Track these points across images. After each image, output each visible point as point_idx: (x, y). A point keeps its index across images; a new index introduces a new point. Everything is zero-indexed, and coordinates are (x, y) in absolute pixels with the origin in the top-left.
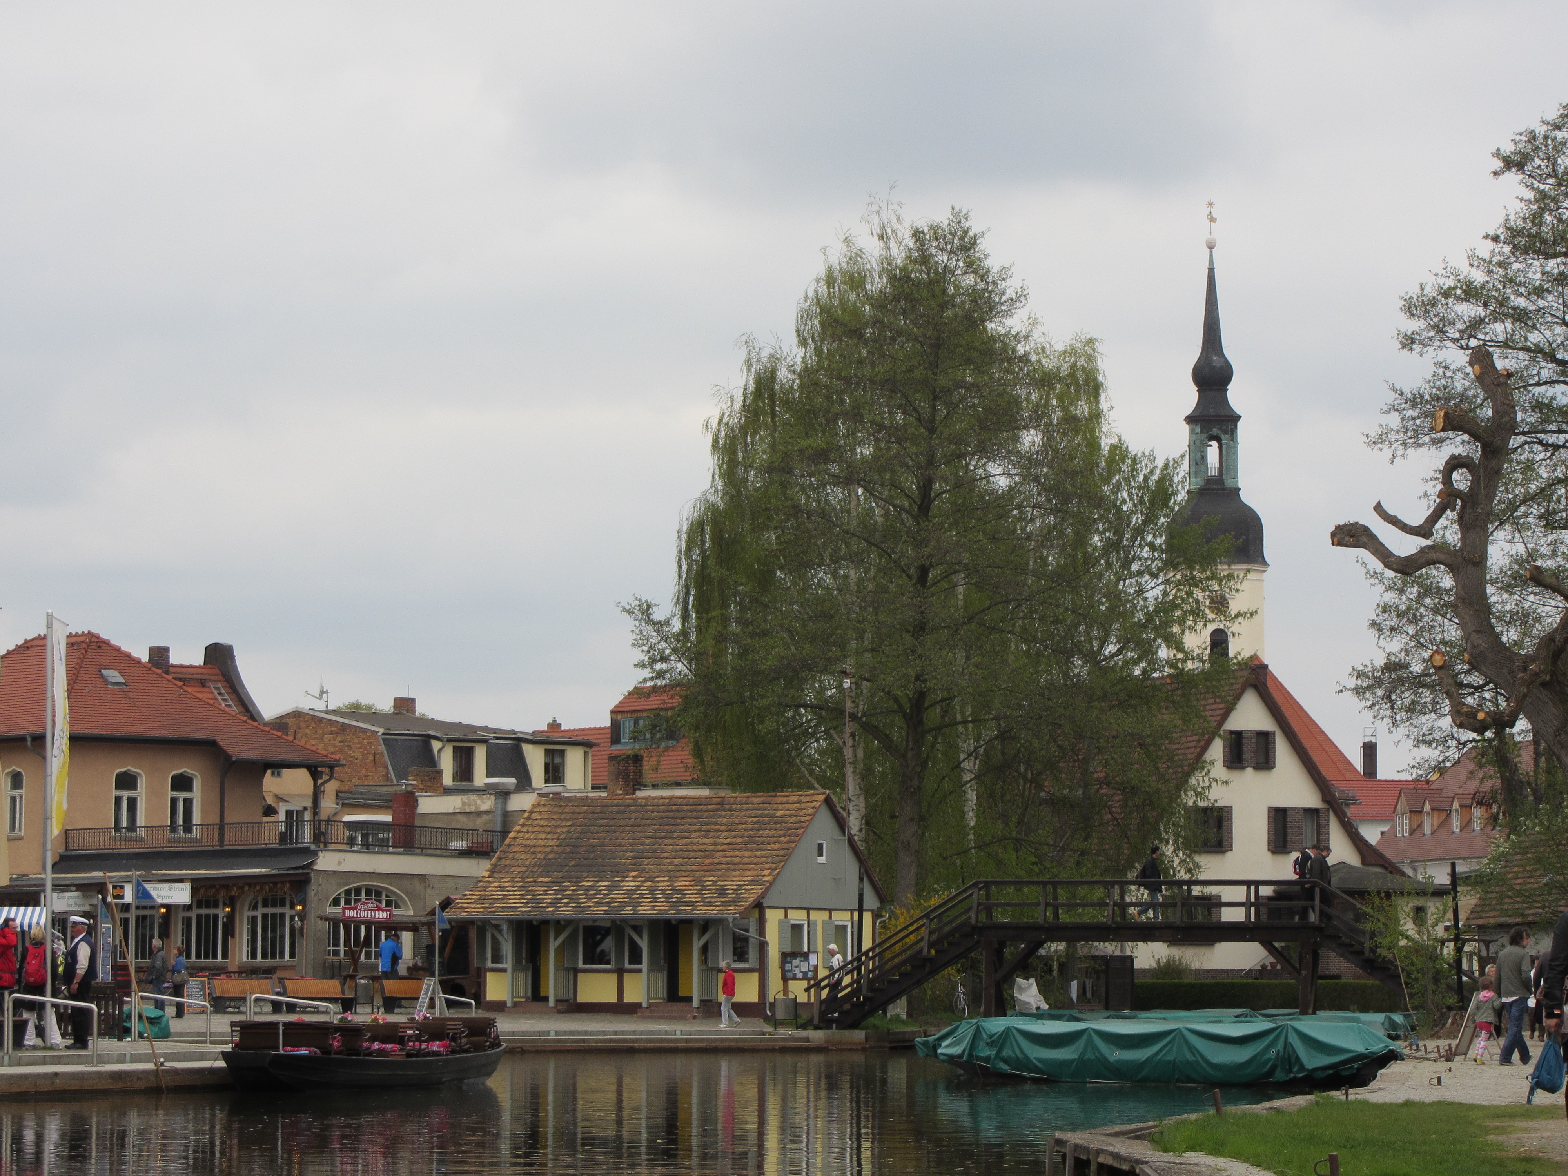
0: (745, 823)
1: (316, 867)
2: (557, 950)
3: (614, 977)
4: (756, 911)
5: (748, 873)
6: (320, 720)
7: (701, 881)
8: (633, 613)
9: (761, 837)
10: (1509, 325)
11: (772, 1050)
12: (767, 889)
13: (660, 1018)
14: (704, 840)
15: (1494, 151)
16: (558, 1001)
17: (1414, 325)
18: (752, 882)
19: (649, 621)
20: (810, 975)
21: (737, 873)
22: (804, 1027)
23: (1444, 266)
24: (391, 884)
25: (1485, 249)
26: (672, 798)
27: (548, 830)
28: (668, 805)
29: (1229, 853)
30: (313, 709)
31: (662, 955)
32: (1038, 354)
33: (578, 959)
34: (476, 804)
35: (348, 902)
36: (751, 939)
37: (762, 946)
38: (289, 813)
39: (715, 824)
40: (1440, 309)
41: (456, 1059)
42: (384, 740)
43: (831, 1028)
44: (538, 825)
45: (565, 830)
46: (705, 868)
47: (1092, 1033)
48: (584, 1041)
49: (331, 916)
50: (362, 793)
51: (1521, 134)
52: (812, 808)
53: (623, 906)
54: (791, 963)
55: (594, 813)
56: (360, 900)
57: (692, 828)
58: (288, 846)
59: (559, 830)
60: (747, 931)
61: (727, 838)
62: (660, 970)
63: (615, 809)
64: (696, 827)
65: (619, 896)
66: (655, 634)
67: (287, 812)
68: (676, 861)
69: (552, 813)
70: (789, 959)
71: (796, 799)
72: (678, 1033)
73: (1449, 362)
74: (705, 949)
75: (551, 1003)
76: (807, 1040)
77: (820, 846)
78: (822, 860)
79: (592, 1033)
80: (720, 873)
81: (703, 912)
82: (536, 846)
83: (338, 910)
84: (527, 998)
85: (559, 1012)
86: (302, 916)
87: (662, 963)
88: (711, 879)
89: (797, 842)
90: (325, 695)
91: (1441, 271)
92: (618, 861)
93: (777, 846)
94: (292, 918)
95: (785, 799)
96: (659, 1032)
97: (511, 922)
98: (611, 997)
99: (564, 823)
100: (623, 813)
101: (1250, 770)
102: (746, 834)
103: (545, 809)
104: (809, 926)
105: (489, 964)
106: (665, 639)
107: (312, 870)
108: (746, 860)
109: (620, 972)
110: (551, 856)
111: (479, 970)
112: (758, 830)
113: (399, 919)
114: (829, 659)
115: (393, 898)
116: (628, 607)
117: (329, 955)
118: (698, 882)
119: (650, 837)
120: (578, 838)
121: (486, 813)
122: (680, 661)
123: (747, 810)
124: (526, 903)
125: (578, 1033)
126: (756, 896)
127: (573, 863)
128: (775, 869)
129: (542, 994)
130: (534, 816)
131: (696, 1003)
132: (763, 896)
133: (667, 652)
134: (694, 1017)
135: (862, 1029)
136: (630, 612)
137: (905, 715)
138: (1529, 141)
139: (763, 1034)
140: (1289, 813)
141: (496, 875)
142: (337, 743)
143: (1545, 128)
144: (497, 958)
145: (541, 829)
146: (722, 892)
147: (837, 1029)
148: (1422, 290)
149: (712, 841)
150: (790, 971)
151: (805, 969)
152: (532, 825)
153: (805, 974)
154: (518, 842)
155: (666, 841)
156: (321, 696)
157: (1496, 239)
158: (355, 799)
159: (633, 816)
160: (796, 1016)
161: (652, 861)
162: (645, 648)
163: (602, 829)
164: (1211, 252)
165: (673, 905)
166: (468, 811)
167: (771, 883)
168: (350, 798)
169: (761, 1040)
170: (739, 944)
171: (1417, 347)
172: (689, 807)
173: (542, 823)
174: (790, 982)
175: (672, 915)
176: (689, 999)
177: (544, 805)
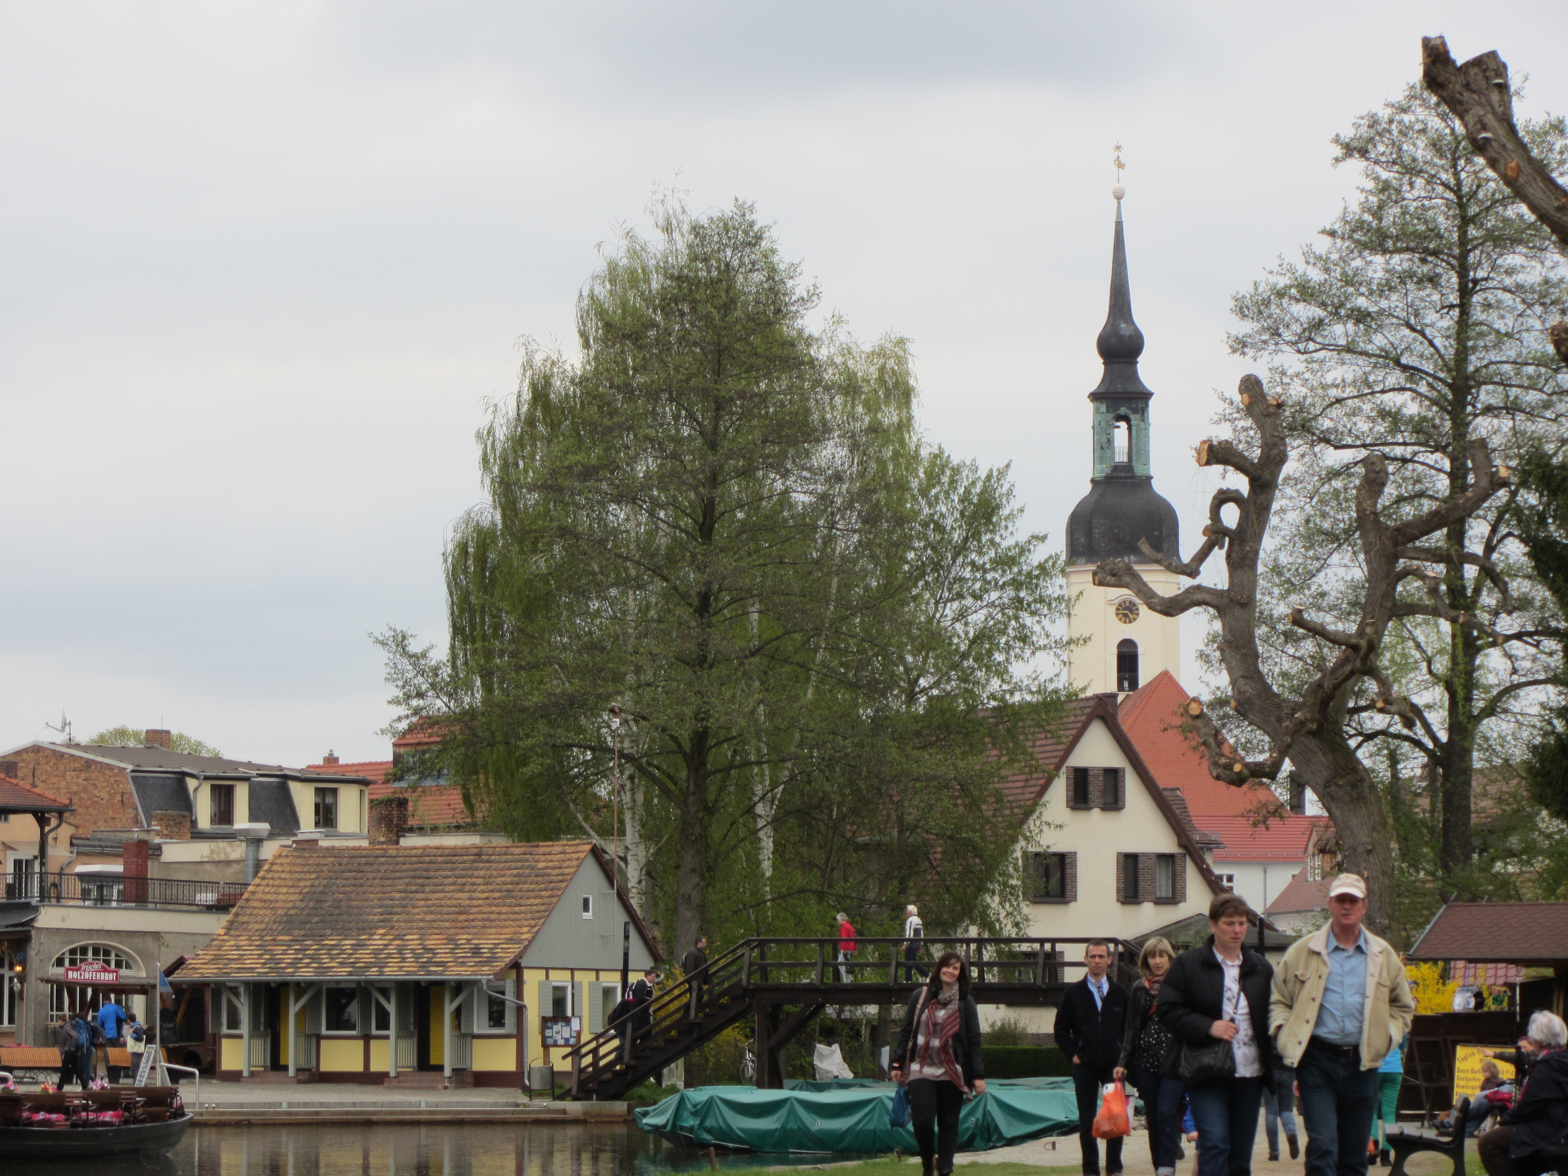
0: (503, 876)
1: (37, 924)
2: (297, 1015)
3: (360, 1043)
4: (514, 973)
5: (506, 930)
6: (62, 755)
7: (454, 940)
8: (386, 644)
9: (521, 891)
10: (1350, 326)
11: (525, 1123)
12: (526, 948)
13: (409, 1088)
14: (460, 895)
15: (1333, 136)
16: (298, 1070)
17: (1246, 327)
18: (509, 941)
19: (405, 653)
20: (572, 1041)
21: (493, 930)
22: (561, 1097)
23: (1280, 262)
24: (120, 943)
25: (1323, 245)
26: (425, 848)
27: (290, 883)
28: (421, 856)
29: (1072, 905)
30: (53, 743)
31: (412, 1020)
32: (844, 355)
33: (320, 1025)
34: (225, 852)
35: (73, 962)
36: (507, 1003)
37: (520, 1010)
38: (18, 863)
39: (471, 877)
40: (1274, 309)
41: (129, 1130)
42: (133, 778)
43: (591, 1099)
44: (279, 878)
45: (309, 883)
46: (459, 925)
47: (795, 1103)
48: (317, 1113)
49: (53, 978)
50: (100, 840)
51: (1362, 118)
52: (577, 859)
53: (368, 966)
54: (551, 1028)
55: (340, 864)
56: (85, 960)
57: (446, 881)
58: (17, 901)
59: (302, 884)
60: (503, 993)
61: (483, 892)
62: (408, 1036)
63: (363, 860)
64: (451, 880)
65: (364, 956)
66: (410, 667)
67: (15, 861)
68: (428, 917)
69: (294, 864)
70: (549, 1024)
71: (560, 849)
72: (423, 1104)
73: (1286, 367)
74: (458, 1014)
75: (291, 1072)
76: (564, 1112)
77: (586, 902)
78: (588, 916)
79: (328, 1105)
80: (475, 930)
81: (455, 973)
82: (277, 901)
83: (61, 970)
84: (265, 1067)
85: (299, 1082)
86: (22, 978)
87: (412, 1028)
88: (465, 937)
89: (560, 896)
90: (67, 727)
91: (1276, 268)
92: (365, 917)
93: (538, 901)
94: (11, 980)
95: (547, 850)
96: (402, 1104)
97: (247, 984)
98: (357, 1066)
99: (307, 876)
100: (371, 864)
101: (1096, 811)
102: (505, 887)
103: (288, 860)
104: (573, 988)
105: (225, 1030)
106: (422, 672)
107: (33, 927)
108: (503, 917)
109: (367, 1038)
110: (293, 912)
111: (214, 1035)
112: (517, 884)
113: (126, 981)
114: (599, 696)
115: (124, 958)
116: (381, 638)
117: (52, 1020)
118: (451, 940)
119: (400, 892)
120: (322, 893)
121: (237, 862)
122: (438, 697)
123: (506, 862)
124: (265, 964)
125: (313, 1104)
126: (512, 956)
127: (316, 919)
128: (534, 926)
129: (282, 1062)
130: (275, 868)
131: (447, 1072)
132: (520, 955)
133: (424, 687)
134: (446, 1088)
135: (625, 1100)
136: (384, 644)
137: (685, 755)
138: (1370, 126)
139: (517, 1105)
140: (1140, 859)
141: (232, 933)
142: (80, 781)
143: (1389, 111)
144: (234, 1023)
145: (282, 883)
146: (476, 951)
147: (597, 1099)
148: (1256, 289)
149: (467, 895)
150: (551, 1037)
151: (567, 1035)
152: (272, 878)
153: (567, 1040)
154: (260, 896)
155: (418, 896)
156: (63, 728)
157: (1332, 234)
158: (91, 846)
159: (383, 868)
160: (553, 1086)
161: (403, 917)
162: (400, 683)
163: (348, 882)
164: (1119, 203)
165: (423, 966)
166: (217, 859)
167: (530, 942)
168: (85, 846)
169: (513, 1113)
170: (495, 1008)
171: (1250, 352)
172: (443, 859)
173: (283, 875)
174: (552, 1049)
175: (422, 976)
176: (440, 1068)
177: (287, 856)
